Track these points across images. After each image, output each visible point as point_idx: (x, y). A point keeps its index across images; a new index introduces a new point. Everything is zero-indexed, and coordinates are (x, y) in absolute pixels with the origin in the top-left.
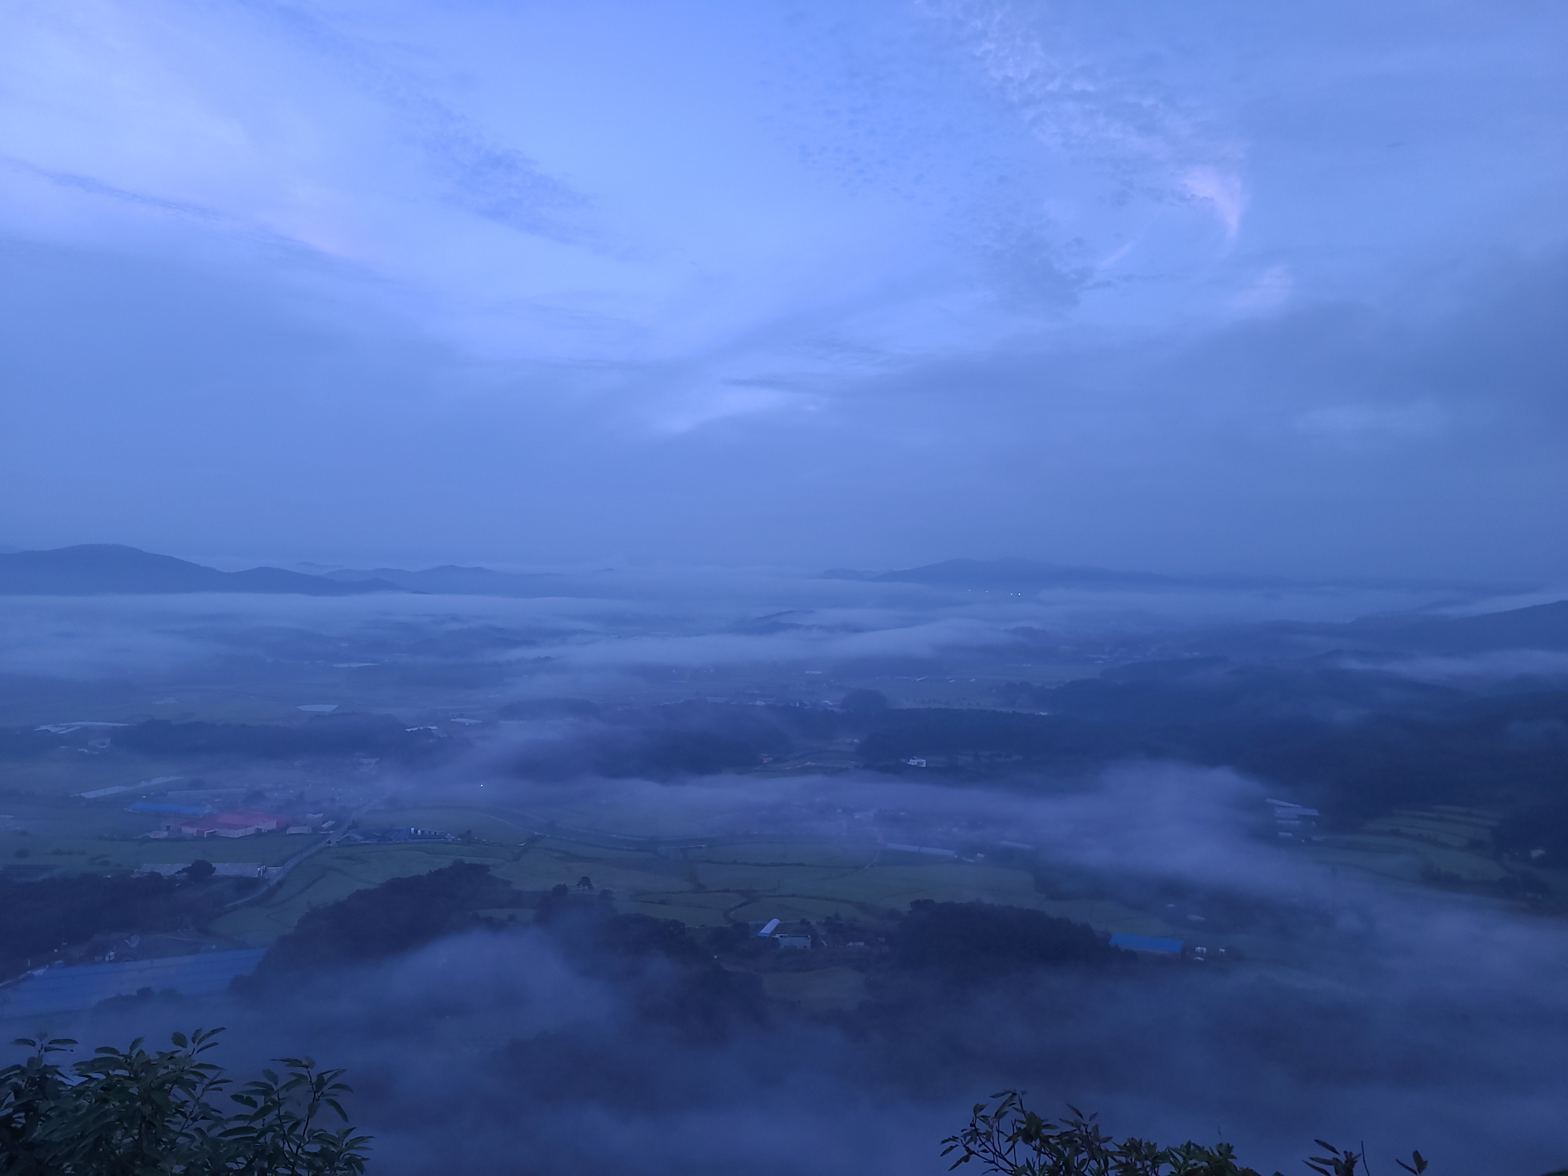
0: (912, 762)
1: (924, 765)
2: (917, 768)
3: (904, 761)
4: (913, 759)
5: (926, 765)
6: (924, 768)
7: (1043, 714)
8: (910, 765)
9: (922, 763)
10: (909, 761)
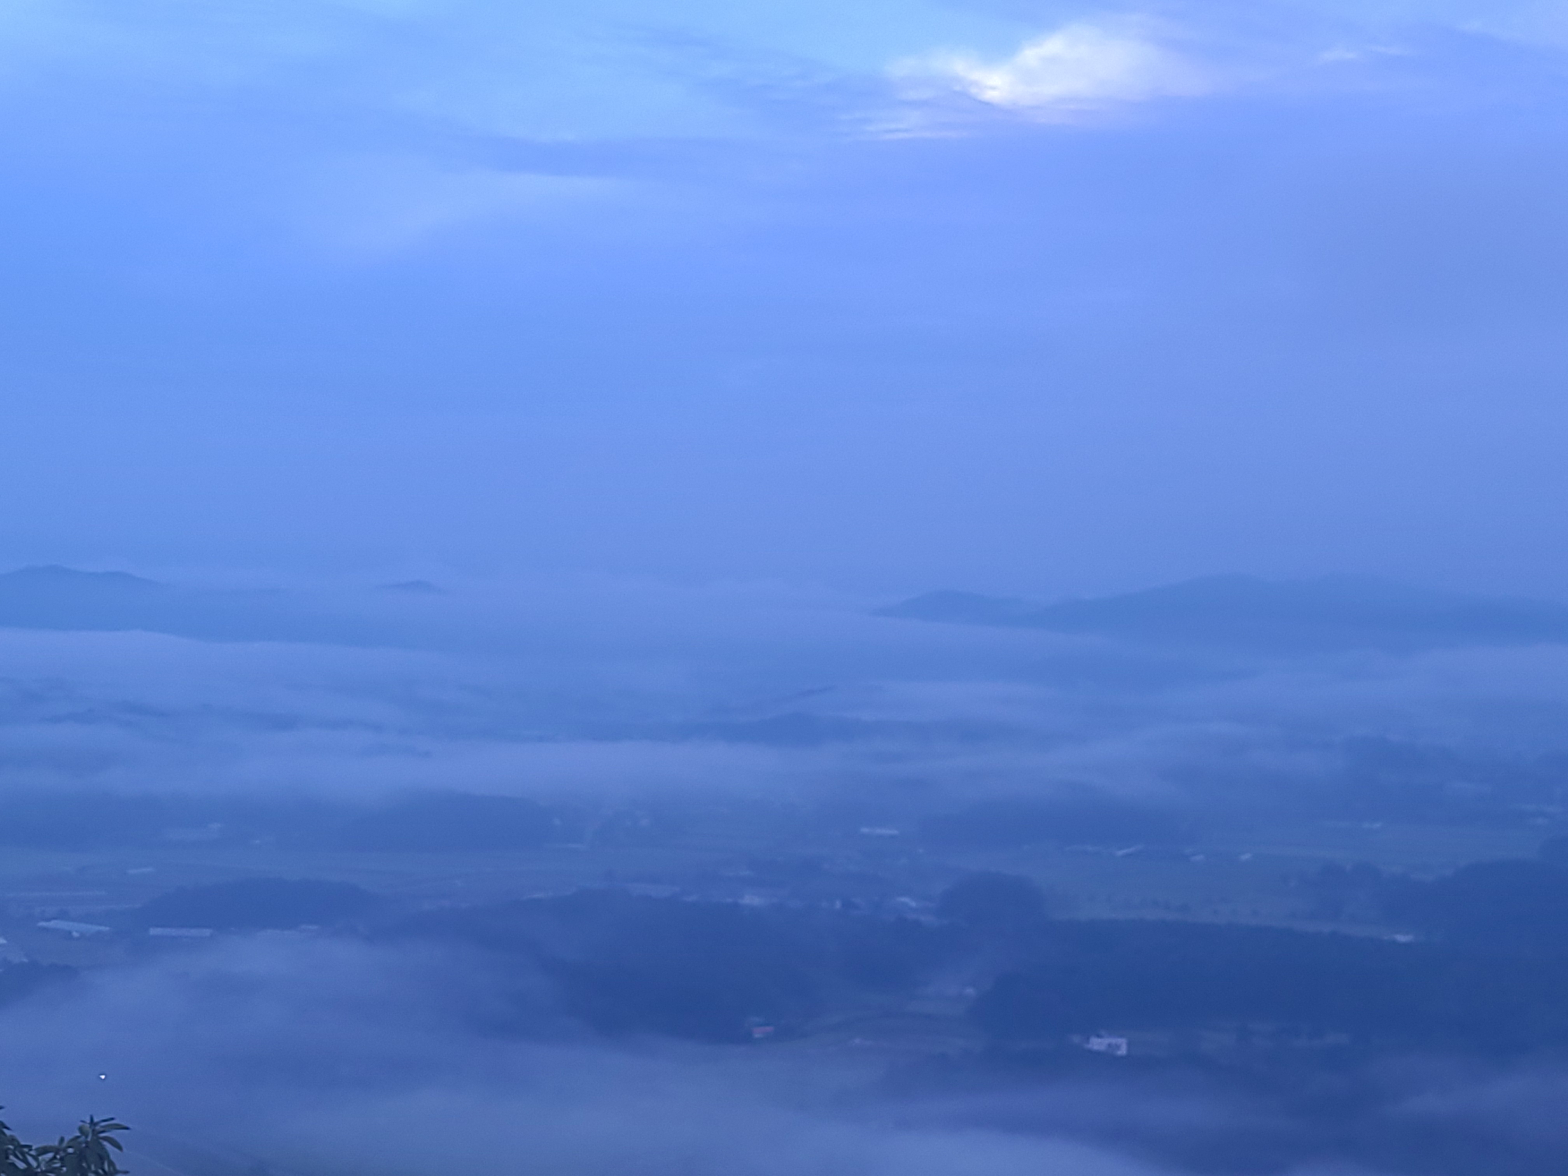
0: (1097, 1044)
1: (1123, 1051)
2: (1107, 1059)
3: (1076, 1039)
4: (1099, 1036)
5: (1129, 1050)
6: (1122, 1057)
7: (1401, 938)
8: (1090, 1052)
9: (1118, 1047)
10: (1088, 1042)
